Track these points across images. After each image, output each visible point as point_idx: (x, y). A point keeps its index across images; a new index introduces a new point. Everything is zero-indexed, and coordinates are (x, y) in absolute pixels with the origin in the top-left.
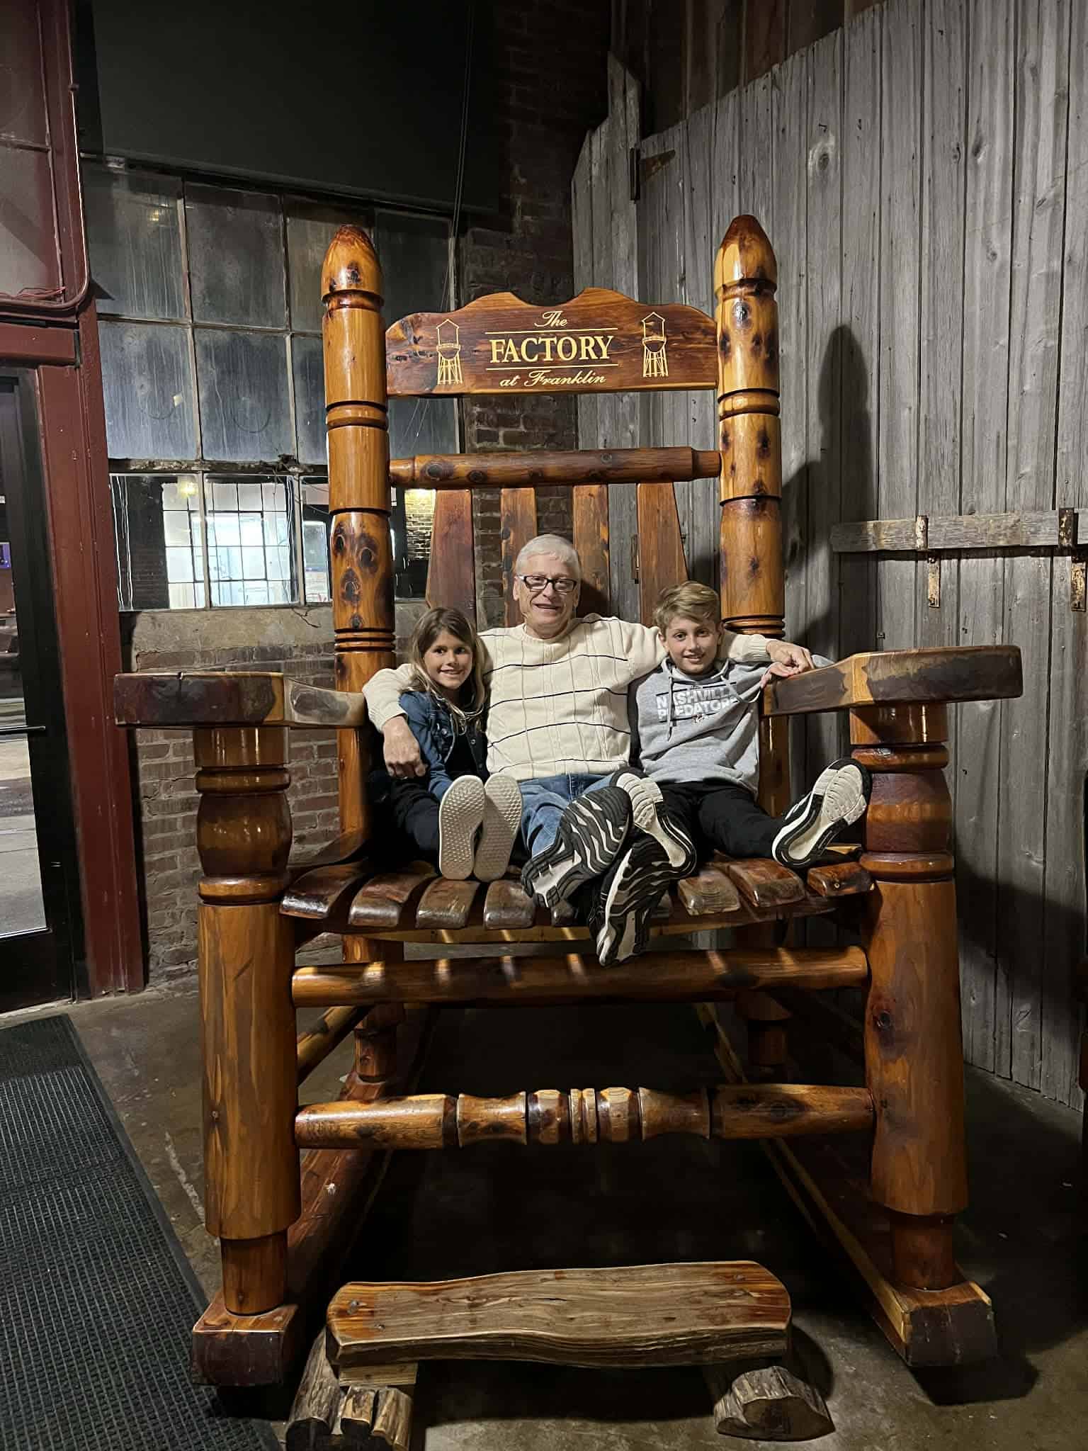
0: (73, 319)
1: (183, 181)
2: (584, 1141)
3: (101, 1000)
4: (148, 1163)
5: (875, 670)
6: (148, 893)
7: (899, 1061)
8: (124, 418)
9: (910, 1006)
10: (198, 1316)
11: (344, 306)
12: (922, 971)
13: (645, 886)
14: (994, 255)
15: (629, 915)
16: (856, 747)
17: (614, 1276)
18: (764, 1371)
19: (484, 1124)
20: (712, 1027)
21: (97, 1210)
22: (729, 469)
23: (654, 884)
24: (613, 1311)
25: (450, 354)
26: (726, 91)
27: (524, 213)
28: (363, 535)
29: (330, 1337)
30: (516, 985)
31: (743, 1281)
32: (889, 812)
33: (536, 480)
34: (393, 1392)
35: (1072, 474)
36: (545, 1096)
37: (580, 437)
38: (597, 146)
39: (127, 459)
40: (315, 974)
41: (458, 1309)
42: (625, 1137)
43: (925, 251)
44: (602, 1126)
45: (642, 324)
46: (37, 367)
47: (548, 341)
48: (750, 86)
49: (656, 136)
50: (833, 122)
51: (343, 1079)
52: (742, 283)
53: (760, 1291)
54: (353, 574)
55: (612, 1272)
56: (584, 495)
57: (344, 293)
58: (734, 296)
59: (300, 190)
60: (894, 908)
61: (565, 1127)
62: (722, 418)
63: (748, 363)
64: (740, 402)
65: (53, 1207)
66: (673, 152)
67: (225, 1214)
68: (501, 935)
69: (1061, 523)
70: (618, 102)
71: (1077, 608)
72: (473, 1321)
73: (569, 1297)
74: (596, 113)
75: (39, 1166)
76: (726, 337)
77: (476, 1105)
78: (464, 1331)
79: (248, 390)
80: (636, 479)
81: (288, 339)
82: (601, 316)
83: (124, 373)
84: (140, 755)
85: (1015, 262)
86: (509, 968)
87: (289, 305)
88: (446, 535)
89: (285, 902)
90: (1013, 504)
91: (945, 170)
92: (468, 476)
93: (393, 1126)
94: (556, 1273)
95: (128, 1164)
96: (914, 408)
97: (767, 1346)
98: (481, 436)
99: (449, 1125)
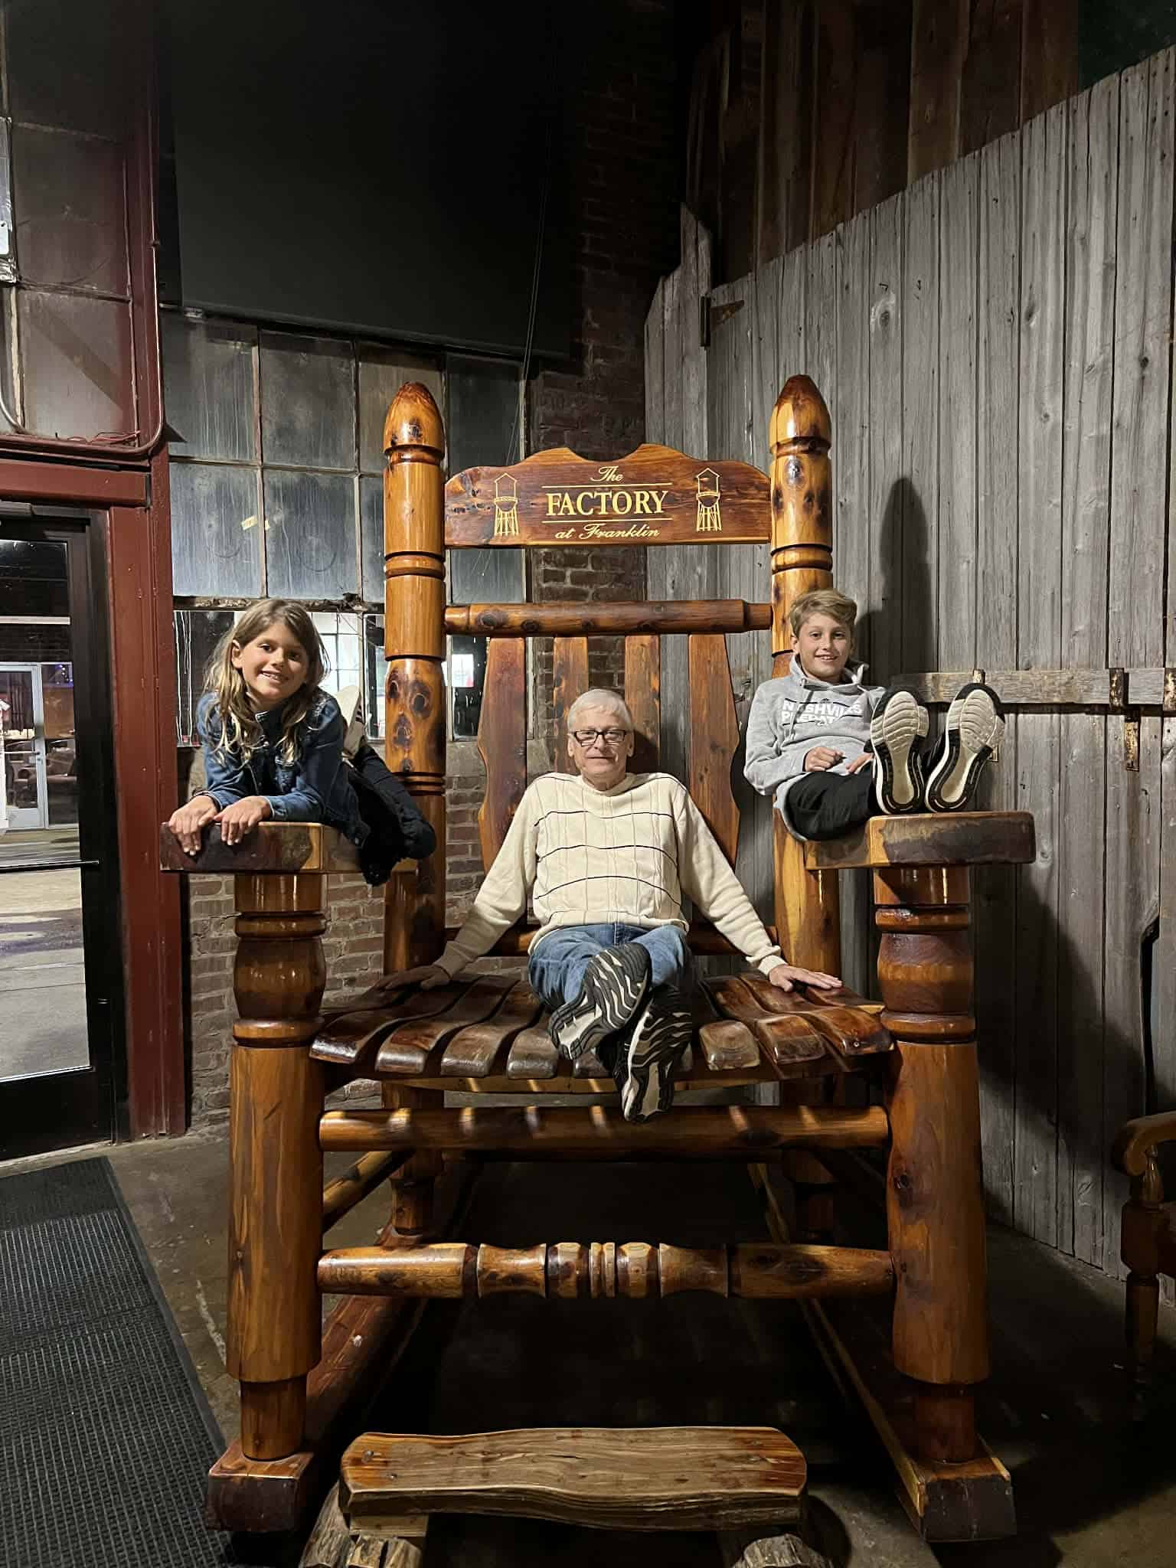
0: (145, 463)
1: (259, 329)
2: (602, 1294)
3: (140, 1143)
4: (177, 1310)
5: (890, 833)
6: (194, 1033)
7: (919, 1222)
8: (191, 556)
9: (929, 1168)
10: (215, 1460)
11: (405, 460)
12: (941, 1134)
13: (666, 1037)
14: (1047, 416)
15: (651, 1067)
16: (880, 906)
17: (631, 1437)
18: (776, 1539)
19: (504, 1275)
20: (763, 1190)
21: (124, 1355)
22: (780, 622)
23: (677, 1035)
24: (626, 1470)
25: (507, 507)
26: (795, 245)
27: (595, 357)
28: (417, 682)
29: (344, 1488)
30: (538, 1135)
31: (760, 1447)
32: (909, 971)
33: (588, 629)
34: (402, 1543)
35: (1124, 633)
36: (565, 1249)
37: (649, 576)
38: (669, 293)
39: (193, 597)
40: (342, 1118)
41: (471, 1463)
42: (643, 1294)
43: (982, 410)
44: (620, 1281)
45: (696, 479)
46: (108, 509)
47: (603, 495)
48: (816, 243)
49: (725, 286)
50: (894, 283)
51: (379, 1232)
52: (795, 441)
53: (776, 1457)
54: (406, 719)
55: (630, 1432)
56: (635, 645)
57: (405, 448)
58: (788, 454)
59: (374, 337)
60: (914, 1069)
61: (584, 1281)
62: (774, 572)
63: (800, 519)
64: (792, 557)
65: (80, 1351)
66: (743, 302)
67: (245, 1355)
68: (528, 1085)
69: (1111, 682)
70: (690, 250)
71: (1130, 767)
72: (486, 1475)
73: (584, 1455)
74: (669, 260)
75: (68, 1310)
76: (779, 493)
77: (497, 1255)
78: (477, 1484)
79: (314, 529)
80: (688, 630)
81: (356, 479)
82: (657, 471)
83: (193, 513)
84: (191, 892)
85: (1067, 424)
86: (532, 1119)
87: (358, 446)
88: (499, 682)
89: (315, 1046)
90: (1068, 661)
91: (1000, 333)
92: (522, 626)
93: (414, 1273)
94: (573, 1432)
95: (157, 1310)
96: (972, 561)
97: (780, 1512)
98: (548, 576)
99: (468, 1274)
